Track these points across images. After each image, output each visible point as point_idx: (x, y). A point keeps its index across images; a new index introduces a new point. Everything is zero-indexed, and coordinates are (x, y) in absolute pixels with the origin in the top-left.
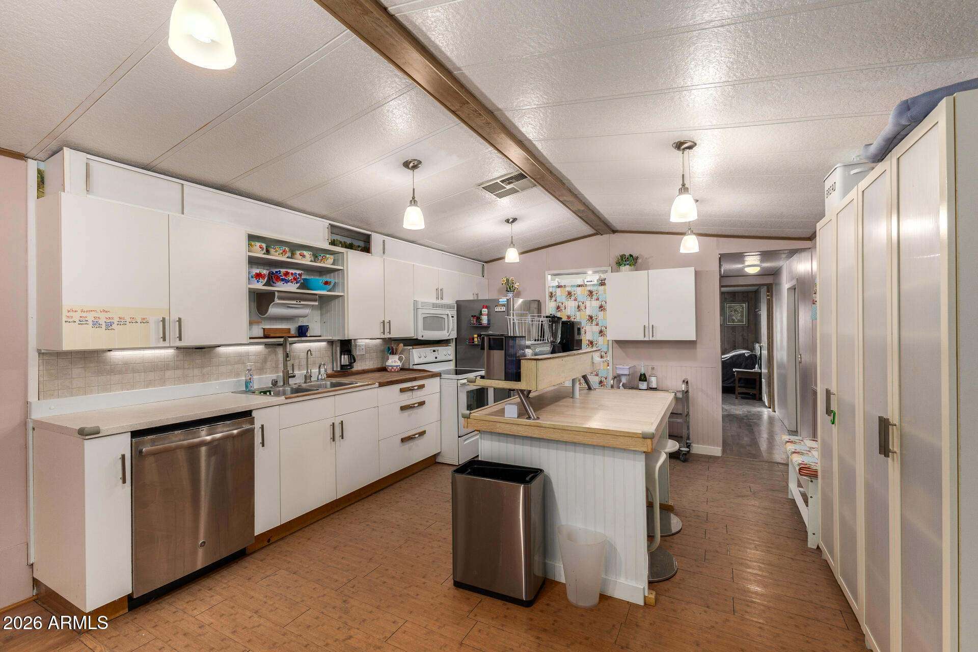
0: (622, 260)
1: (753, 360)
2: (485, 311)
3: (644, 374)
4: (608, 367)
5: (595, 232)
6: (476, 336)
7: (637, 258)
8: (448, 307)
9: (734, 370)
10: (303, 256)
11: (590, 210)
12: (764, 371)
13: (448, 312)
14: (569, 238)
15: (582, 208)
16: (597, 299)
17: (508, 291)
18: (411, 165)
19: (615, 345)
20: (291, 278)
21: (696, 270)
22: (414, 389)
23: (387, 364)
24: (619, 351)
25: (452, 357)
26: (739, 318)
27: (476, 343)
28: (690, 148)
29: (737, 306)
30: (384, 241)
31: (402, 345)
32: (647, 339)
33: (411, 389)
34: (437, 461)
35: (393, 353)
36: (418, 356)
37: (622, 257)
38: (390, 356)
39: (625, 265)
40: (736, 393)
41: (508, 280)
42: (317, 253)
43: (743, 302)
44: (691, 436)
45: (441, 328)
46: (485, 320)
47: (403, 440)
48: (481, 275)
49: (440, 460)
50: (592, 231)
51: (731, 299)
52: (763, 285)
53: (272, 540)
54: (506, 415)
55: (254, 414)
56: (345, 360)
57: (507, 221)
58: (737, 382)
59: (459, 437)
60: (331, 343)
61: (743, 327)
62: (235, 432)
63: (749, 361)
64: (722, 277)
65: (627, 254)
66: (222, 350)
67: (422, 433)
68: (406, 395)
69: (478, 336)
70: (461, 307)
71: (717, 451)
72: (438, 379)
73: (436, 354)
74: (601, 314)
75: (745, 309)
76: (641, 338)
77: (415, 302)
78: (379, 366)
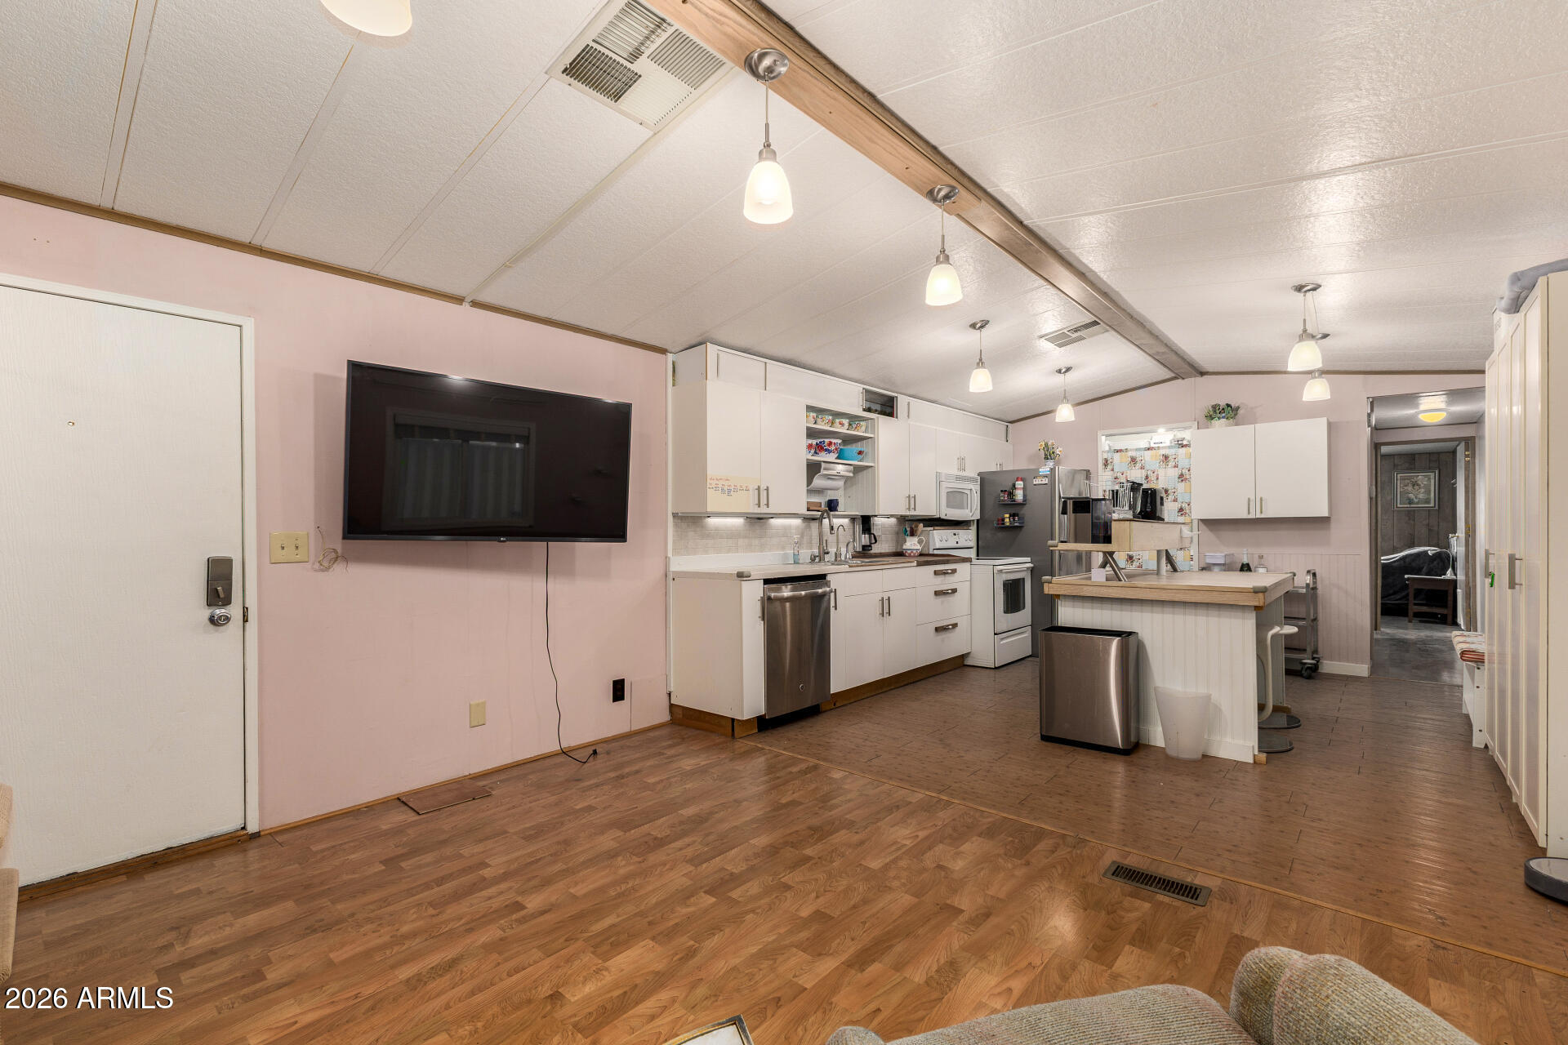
0: (1215, 412)
1: (1444, 561)
2: (1020, 484)
3: (1248, 564)
4: (1192, 563)
5: (1173, 375)
6: (1007, 516)
7: (1238, 408)
8: (971, 480)
9: (1406, 576)
10: (842, 424)
11: (1173, 350)
12: (1461, 577)
13: (971, 486)
14: (1134, 386)
15: (1163, 349)
16: (1176, 466)
17: (1048, 459)
18: (979, 326)
19: (1203, 527)
20: (833, 448)
21: (1331, 420)
22: (948, 573)
23: (904, 547)
24: (1207, 534)
25: (973, 543)
26: (1421, 496)
27: (1008, 524)
28: (1314, 289)
29: (1421, 478)
30: (909, 403)
31: (921, 525)
32: (1252, 516)
33: (944, 573)
34: (966, 663)
35: (912, 534)
36: (940, 539)
37: (1214, 407)
38: (909, 539)
39: (1219, 418)
40: (1411, 613)
41: (1046, 445)
42: (853, 419)
43: (1430, 469)
44: (1320, 649)
45: (961, 507)
46: (1019, 496)
47: (937, 629)
48: (1004, 438)
49: (969, 662)
50: (1168, 374)
51: (1407, 465)
52: (1459, 440)
53: (838, 705)
54: (1093, 579)
55: (829, 578)
56: (865, 539)
57: (1059, 371)
58: (1411, 597)
59: (995, 634)
60: (853, 519)
61: (1429, 511)
62: (803, 593)
63: (1435, 563)
64: (1377, 429)
65: (1223, 403)
66: (773, 521)
67: (955, 625)
68: (940, 578)
69: (1010, 516)
70: (985, 481)
71: (1362, 669)
72: (968, 564)
73: (956, 538)
74: (1181, 487)
75: (1433, 481)
76: (1244, 515)
77: (938, 475)
78: (894, 550)
